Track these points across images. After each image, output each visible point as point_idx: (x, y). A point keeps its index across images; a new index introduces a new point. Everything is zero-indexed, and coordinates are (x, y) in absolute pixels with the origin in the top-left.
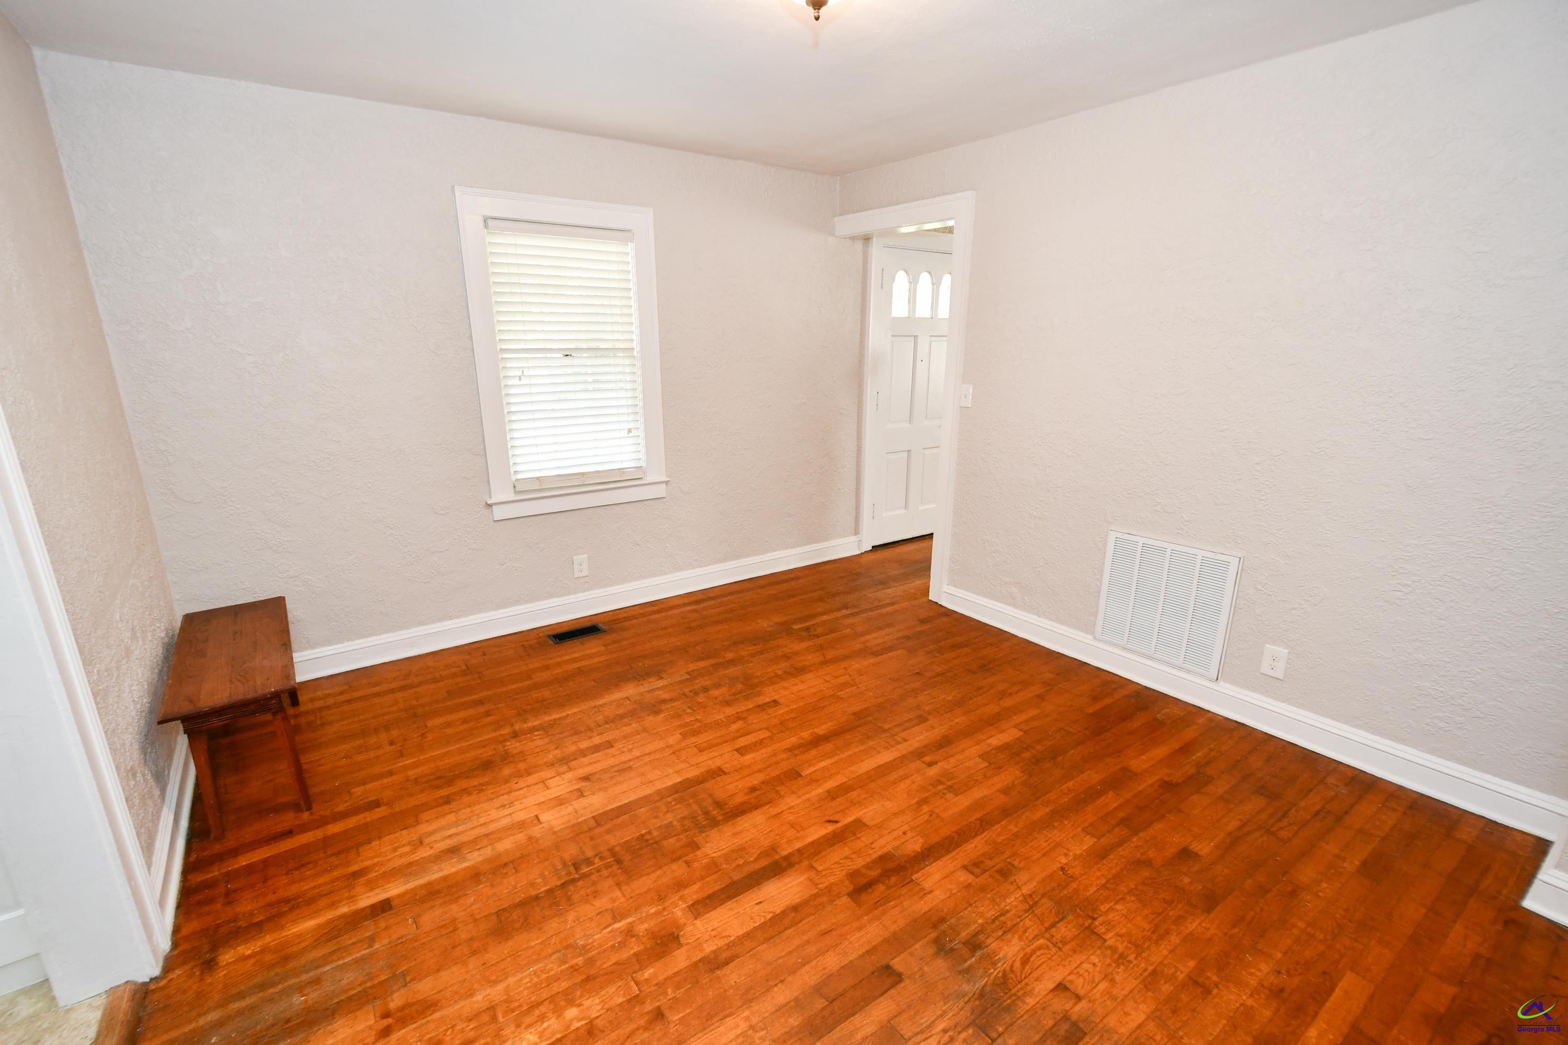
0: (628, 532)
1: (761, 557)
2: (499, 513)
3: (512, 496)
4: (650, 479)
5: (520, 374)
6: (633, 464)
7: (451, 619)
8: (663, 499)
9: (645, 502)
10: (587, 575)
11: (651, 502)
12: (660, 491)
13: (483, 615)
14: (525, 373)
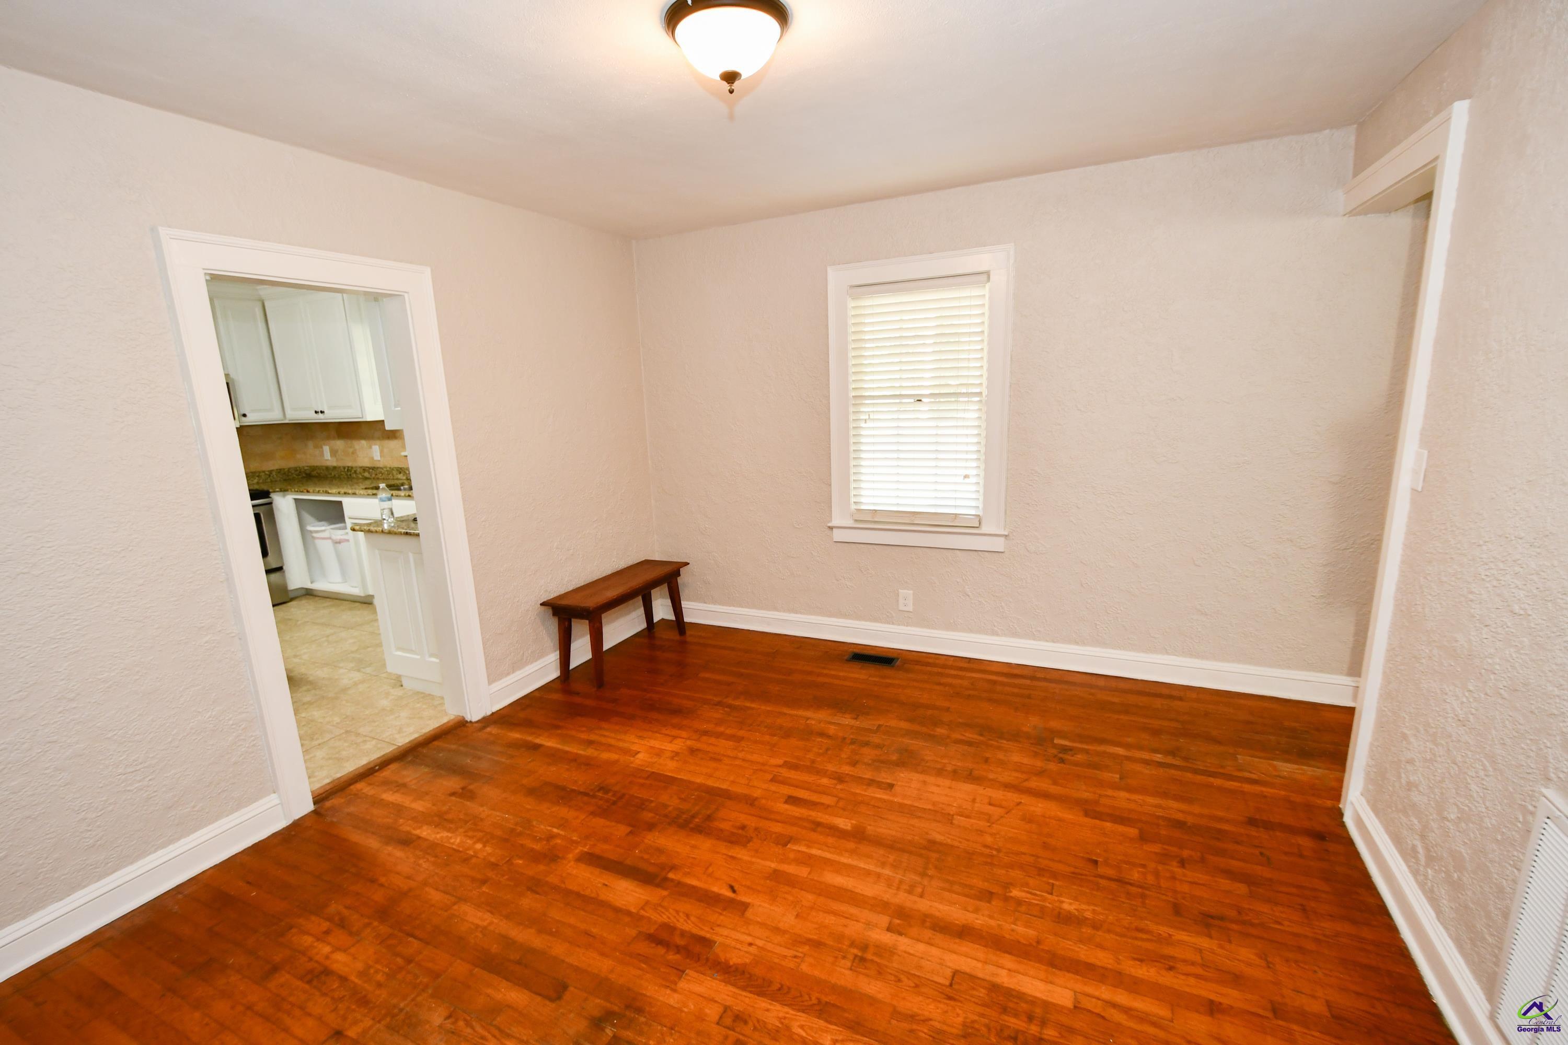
0: (958, 580)
1: (1142, 655)
2: (838, 535)
3: (850, 523)
4: (985, 529)
5: (867, 417)
6: (973, 512)
7: (796, 613)
8: (1000, 554)
9: (979, 552)
10: (911, 611)
11: (987, 554)
12: (998, 544)
13: (820, 618)
14: (871, 417)
